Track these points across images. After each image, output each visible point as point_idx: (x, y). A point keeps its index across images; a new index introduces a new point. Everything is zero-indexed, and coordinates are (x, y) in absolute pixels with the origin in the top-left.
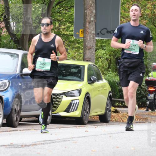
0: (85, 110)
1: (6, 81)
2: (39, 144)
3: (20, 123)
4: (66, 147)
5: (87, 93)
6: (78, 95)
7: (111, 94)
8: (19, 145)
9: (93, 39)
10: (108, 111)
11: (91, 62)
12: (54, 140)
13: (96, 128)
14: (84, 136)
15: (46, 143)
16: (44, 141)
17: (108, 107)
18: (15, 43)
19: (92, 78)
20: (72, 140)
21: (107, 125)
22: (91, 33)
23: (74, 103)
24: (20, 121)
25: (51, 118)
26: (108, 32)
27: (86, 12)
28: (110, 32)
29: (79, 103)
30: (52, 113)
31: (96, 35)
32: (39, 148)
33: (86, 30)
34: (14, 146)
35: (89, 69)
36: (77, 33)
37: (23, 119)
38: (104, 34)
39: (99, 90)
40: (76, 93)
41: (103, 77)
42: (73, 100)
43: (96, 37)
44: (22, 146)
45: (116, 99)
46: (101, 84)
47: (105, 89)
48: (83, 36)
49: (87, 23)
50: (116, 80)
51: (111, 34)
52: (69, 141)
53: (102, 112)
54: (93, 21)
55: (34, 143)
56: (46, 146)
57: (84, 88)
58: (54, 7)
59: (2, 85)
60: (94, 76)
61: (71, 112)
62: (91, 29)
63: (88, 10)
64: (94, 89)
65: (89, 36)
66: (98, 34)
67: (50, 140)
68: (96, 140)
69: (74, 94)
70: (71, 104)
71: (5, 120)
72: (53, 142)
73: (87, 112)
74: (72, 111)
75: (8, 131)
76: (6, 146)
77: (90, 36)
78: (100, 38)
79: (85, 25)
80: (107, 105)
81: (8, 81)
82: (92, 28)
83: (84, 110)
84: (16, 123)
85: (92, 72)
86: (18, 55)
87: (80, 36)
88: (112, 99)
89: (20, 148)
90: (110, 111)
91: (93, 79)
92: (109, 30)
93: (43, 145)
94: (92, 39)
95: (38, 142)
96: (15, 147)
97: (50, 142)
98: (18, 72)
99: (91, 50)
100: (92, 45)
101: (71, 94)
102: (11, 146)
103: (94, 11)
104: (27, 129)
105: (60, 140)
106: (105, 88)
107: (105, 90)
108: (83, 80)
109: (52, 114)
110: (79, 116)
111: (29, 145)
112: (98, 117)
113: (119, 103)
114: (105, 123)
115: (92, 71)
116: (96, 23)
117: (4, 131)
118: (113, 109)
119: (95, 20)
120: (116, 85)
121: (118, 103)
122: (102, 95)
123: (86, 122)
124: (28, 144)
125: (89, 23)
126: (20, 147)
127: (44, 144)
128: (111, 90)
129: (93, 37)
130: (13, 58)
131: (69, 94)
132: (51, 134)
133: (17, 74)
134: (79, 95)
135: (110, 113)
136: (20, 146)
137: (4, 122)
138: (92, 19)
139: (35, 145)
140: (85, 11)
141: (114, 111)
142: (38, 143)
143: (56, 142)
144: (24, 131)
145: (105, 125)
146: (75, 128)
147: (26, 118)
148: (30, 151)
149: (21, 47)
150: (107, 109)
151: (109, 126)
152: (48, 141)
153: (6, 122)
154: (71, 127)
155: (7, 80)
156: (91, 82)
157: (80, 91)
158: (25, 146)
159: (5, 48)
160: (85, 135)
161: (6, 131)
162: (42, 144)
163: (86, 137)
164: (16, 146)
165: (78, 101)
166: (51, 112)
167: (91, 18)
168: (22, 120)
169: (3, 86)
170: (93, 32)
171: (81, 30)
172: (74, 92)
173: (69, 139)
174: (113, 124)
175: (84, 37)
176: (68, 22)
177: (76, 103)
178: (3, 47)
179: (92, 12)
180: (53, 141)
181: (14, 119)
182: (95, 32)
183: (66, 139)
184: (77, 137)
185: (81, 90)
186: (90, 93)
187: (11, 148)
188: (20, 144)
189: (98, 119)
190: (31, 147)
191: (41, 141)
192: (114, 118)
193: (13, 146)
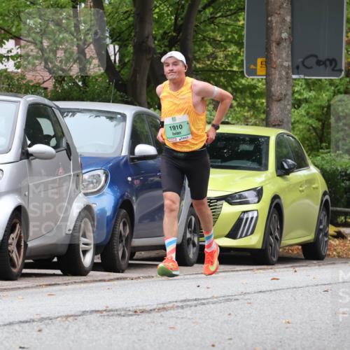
0: (271, 234)
1: (100, 172)
2: (172, 308)
3: (130, 262)
4: (230, 314)
5: (276, 197)
6: (256, 200)
7: (327, 197)
8: (129, 310)
9: (287, 78)
10: (321, 236)
11: (284, 128)
12: (204, 299)
13: (295, 271)
14: (268, 289)
15: (187, 306)
16: (182, 301)
17: (321, 227)
18: (118, 90)
19: (286, 162)
20: (242, 299)
21: (319, 265)
22: (282, 66)
23: (247, 219)
24: (131, 258)
25: (197, 252)
26: (319, 63)
27: (271, 21)
28: (324, 63)
29: (257, 217)
30: (199, 241)
31: (293, 69)
32: (172, 317)
33: (271, 60)
34: (119, 313)
35: (279, 143)
36: (252, 67)
37: (138, 254)
38: (311, 68)
39: (301, 189)
40: (251, 196)
41: (309, 161)
42: (244, 212)
43: (293, 74)
44: (136, 312)
45: (339, 209)
46: (305, 176)
47: (314, 186)
48: (264, 73)
49: (274, 44)
50: (339, 168)
51: (326, 66)
52: (237, 299)
53: (310, 237)
54: (285, 39)
55: (161, 306)
56: (188, 312)
57: (268, 186)
58: (200, 11)
59: (90, 180)
60: (289, 159)
61: (241, 237)
62: (283, 57)
63: (276, 15)
64: (291, 188)
65: (277, 73)
66: (298, 67)
67: (196, 300)
68: (295, 299)
69: (246, 198)
70: (240, 220)
71: (99, 256)
72: (203, 304)
73: (276, 238)
74: (244, 235)
75: (104, 281)
76: (101, 312)
77: (280, 71)
78: (302, 76)
79: (268, 49)
80: (320, 222)
81: (104, 173)
82: (284, 55)
83: (268, 232)
84: (123, 263)
85: (285, 151)
86: (124, 117)
87: (258, 73)
88: (331, 208)
89: (131, 317)
90: (326, 235)
91: (288, 165)
92: (322, 58)
93: (180, 310)
94: (285, 79)
95: (170, 302)
96: (119, 315)
97: (195, 302)
98: (125, 152)
99: (282, 102)
100: (284, 92)
101: (240, 198)
102: (112, 313)
103: (288, 19)
104: (147, 275)
105: (216, 298)
106: (314, 184)
107: (314, 188)
108: (266, 168)
109: (201, 243)
110: (259, 246)
111: (151, 310)
112: (300, 247)
113: (345, 218)
114: (315, 262)
115: (286, 147)
116: (292, 44)
117: (96, 281)
118: (332, 230)
119: (290, 36)
120: (339, 177)
121: (343, 218)
122: (307, 201)
123: (275, 259)
124: (148, 308)
125: (278, 44)
126: (131, 315)
127: (182, 307)
128: (327, 190)
129: (287, 73)
130: (114, 123)
131: (237, 199)
132: (198, 286)
133: (124, 157)
134: (259, 201)
135: (326, 239)
136: (130, 313)
137: (95, 261)
138: (285, 35)
139: (164, 309)
140: (269, 19)
141: (335, 234)
142: (171, 305)
143: (208, 303)
144: (139, 280)
145: (315, 265)
146: (249, 272)
147: (143, 253)
148: (154, 322)
149: (129, 100)
150: (319, 231)
151: (323, 267)
152: (192, 300)
153: (100, 261)
154: (240, 271)
155: (102, 171)
156: (282, 171)
157: (259, 193)
158: (142, 312)
159: (96, 101)
160: (272, 288)
161: (100, 281)
162: (178, 307)
163: (274, 292)
164: (123, 313)
165: (255, 214)
166: (198, 239)
167: (281, 33)
168: (135, 257)
169: (93, 183)
170: (286, 64)
171: (259, 60)
172: (246, 194)
173: (236, 297)
174: (334, 264)
175: (268, 75)
176: (231, 42)
177: (252, 218)
178: (92, 100)
179: (284, 20)
180: (203, 301)
181: (118, 253)
182: (290, 64)
183: (231, 298)
184: (255, 293)
185: (262, 189)
186: (282, 197)
187: (111, 318)
188: (131, 309)
189: (301, 253)
190: (156, 315)
191: (176, 302)
192: (335, 250)
193: (116, 313)
